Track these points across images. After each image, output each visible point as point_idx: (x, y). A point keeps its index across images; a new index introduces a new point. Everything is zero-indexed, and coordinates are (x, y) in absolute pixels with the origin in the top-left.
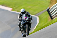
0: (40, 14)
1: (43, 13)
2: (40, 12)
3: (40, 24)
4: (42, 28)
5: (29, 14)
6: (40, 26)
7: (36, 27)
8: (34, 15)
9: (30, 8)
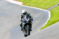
0: (52, 8)
1: (55, 7)
2: (52, 6)
3: (51, 19)
4: (53, 23)
5: (30, 15)
6: (52, 21)
7: (48, 22)
8: (45, 9)
9: (42, 3)
